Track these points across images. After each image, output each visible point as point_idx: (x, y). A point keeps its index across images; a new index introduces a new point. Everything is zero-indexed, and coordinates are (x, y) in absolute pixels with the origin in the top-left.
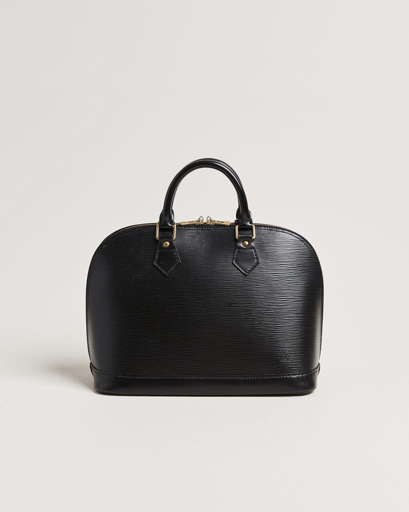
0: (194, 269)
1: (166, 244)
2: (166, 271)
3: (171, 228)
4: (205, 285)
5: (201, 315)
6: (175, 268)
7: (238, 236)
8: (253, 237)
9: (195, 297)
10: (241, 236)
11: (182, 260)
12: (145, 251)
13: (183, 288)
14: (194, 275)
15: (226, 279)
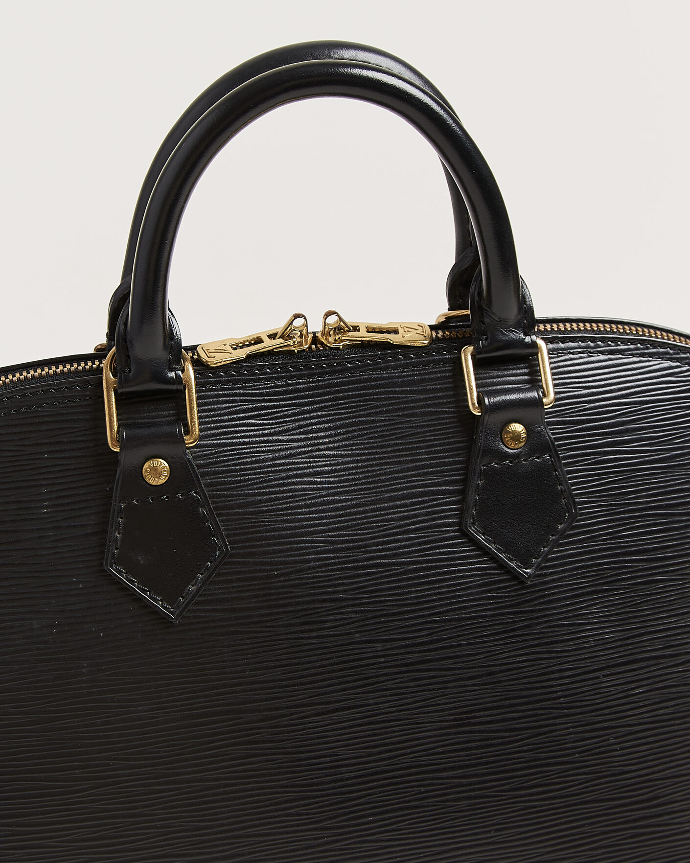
0: (293, 576)
1: (155, 471)
2: (169, 598)
3: (174, 387)
4: (351, 644)
5: (341, 780)
6: (204, 582)
7: (480, 401)
8: (544, 400)
9: (310, 705)
10: (492, 400)
11: (236, 535)
12: (56, 505)
13: (251, 670)
14: (297, 604)
15: (441, 606)
